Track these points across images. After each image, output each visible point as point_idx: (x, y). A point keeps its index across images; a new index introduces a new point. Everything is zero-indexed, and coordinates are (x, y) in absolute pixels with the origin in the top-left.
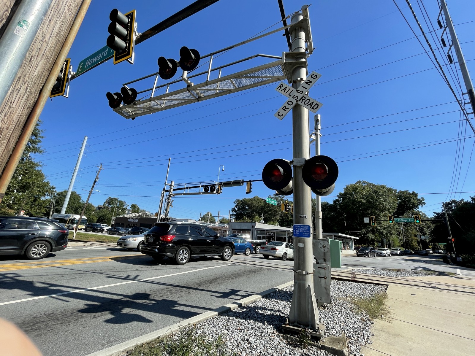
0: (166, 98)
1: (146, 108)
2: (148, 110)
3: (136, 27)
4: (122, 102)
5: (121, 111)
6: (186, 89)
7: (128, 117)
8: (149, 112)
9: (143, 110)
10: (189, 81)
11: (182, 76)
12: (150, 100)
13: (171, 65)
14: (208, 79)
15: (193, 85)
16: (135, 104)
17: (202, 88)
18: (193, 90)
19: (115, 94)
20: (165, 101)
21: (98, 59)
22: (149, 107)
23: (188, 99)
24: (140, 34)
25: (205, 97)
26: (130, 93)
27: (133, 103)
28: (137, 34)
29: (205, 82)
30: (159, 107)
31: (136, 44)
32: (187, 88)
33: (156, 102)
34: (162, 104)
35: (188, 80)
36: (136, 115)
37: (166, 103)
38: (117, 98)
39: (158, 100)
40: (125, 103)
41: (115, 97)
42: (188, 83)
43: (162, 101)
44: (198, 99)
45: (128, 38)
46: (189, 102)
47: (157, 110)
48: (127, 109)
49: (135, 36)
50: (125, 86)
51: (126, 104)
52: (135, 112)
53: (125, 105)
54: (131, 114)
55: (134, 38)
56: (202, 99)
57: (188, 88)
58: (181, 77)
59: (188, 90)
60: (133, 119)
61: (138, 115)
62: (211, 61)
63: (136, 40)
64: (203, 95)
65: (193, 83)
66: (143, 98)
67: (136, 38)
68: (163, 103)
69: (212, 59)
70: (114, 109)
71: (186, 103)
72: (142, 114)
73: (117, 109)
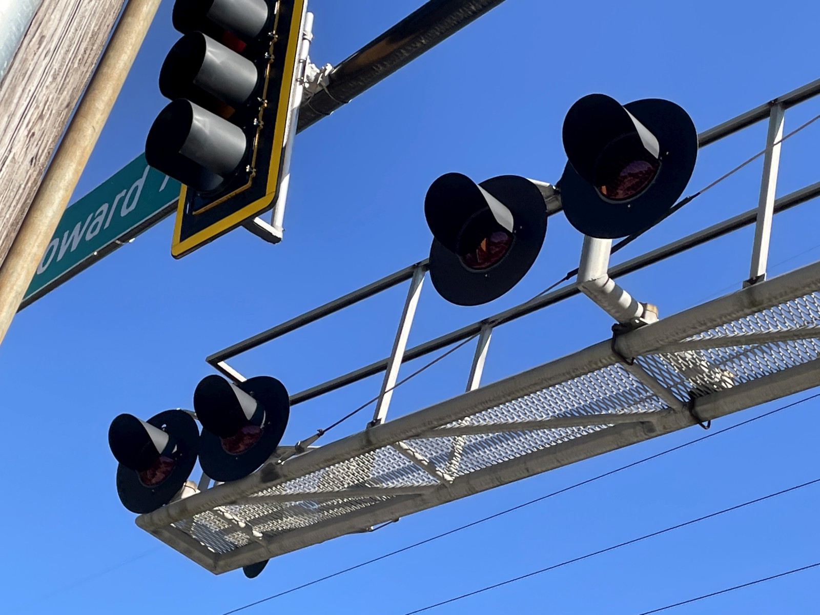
0: (466, 422)
1: (339, 494)
2: (350, 504)
3: (310, 36)
4: (197, 470)
5: (181, 525)
6: (610, 351)
7: (221, 563)
8: (358, 522)
9: (321, 510)
10: (626, 299)
11: (580, 271)
12: (369, 442)
13: (503, 215)
14: (762, 270)
15: (651, 318)
16: (271, 477)
17: (718, 333)
18: (657, 350)
19: (156, 421)
20: (462, 441)
21: (89, 237)
22: (359, 488)
23: (619, 411)
24: (329, 68)
25: (742, 387)
26: (248, 404)
27: (263, 471)
28: (312, 71)
29: (740, 288)
30: (420, 479)
31: (300, 128)
32: (614, 340)
33: (404, 452)
34: (440, 459)
35: (617, 292)
36: (273, 547)
37: (467, 450)
38: (169, 446)
39: (417, 436)
40: (210, 472)
41: (160, 439)
42: (620, 307)
43: (447, 441)
44: (691, 406)
45: (261, 104)
46: (628, 432)
47: (410, 503)
48: (222, 508)
49: (302, 82)
50: (222, 364)
51: (218, 480)
52: (270, 526)
53: (212, 482)
54: (240, 538)
55: (296, 97)
56: (721, 403)
57: (622, 343)
58: (570, 275)
59: (622, 357)
60: (253, 570)
61: (286, 542)
62: (777, 150)
63: (302, 103)
64: (726, 378)
65: (653, 304)
66: (321, 433)
67: (305, 92)
68: (451, 455)
69: (779, 137)
70: (147, 517)
71: (610, 438)
72: (312, 534)
73: (159, 515)
